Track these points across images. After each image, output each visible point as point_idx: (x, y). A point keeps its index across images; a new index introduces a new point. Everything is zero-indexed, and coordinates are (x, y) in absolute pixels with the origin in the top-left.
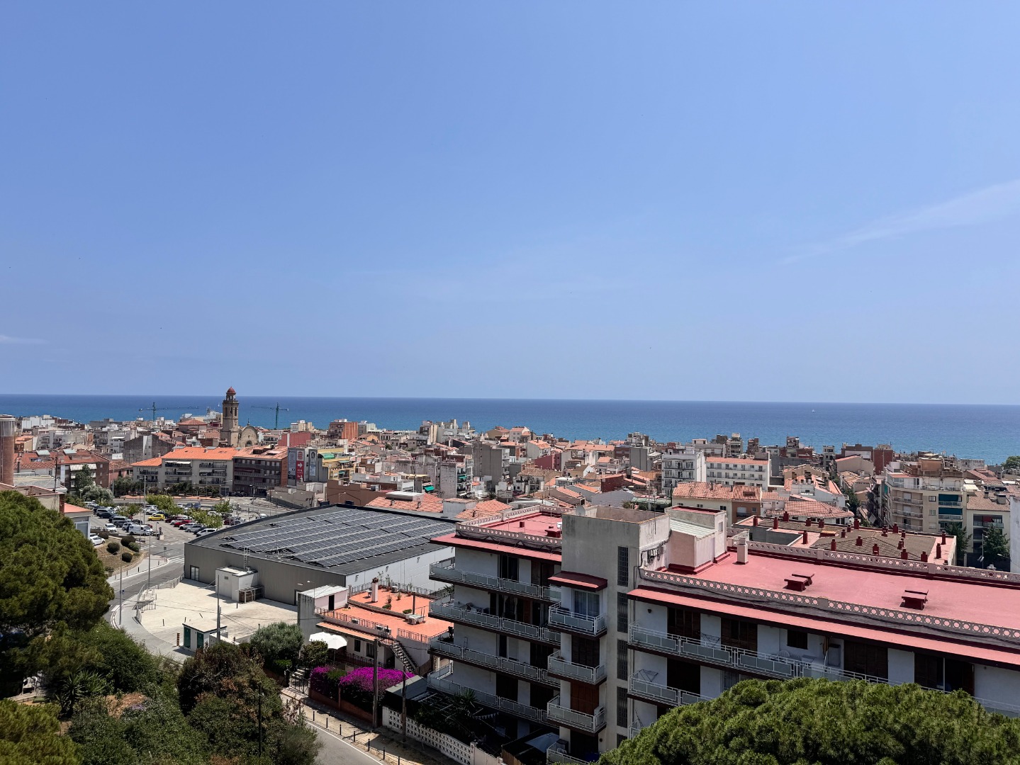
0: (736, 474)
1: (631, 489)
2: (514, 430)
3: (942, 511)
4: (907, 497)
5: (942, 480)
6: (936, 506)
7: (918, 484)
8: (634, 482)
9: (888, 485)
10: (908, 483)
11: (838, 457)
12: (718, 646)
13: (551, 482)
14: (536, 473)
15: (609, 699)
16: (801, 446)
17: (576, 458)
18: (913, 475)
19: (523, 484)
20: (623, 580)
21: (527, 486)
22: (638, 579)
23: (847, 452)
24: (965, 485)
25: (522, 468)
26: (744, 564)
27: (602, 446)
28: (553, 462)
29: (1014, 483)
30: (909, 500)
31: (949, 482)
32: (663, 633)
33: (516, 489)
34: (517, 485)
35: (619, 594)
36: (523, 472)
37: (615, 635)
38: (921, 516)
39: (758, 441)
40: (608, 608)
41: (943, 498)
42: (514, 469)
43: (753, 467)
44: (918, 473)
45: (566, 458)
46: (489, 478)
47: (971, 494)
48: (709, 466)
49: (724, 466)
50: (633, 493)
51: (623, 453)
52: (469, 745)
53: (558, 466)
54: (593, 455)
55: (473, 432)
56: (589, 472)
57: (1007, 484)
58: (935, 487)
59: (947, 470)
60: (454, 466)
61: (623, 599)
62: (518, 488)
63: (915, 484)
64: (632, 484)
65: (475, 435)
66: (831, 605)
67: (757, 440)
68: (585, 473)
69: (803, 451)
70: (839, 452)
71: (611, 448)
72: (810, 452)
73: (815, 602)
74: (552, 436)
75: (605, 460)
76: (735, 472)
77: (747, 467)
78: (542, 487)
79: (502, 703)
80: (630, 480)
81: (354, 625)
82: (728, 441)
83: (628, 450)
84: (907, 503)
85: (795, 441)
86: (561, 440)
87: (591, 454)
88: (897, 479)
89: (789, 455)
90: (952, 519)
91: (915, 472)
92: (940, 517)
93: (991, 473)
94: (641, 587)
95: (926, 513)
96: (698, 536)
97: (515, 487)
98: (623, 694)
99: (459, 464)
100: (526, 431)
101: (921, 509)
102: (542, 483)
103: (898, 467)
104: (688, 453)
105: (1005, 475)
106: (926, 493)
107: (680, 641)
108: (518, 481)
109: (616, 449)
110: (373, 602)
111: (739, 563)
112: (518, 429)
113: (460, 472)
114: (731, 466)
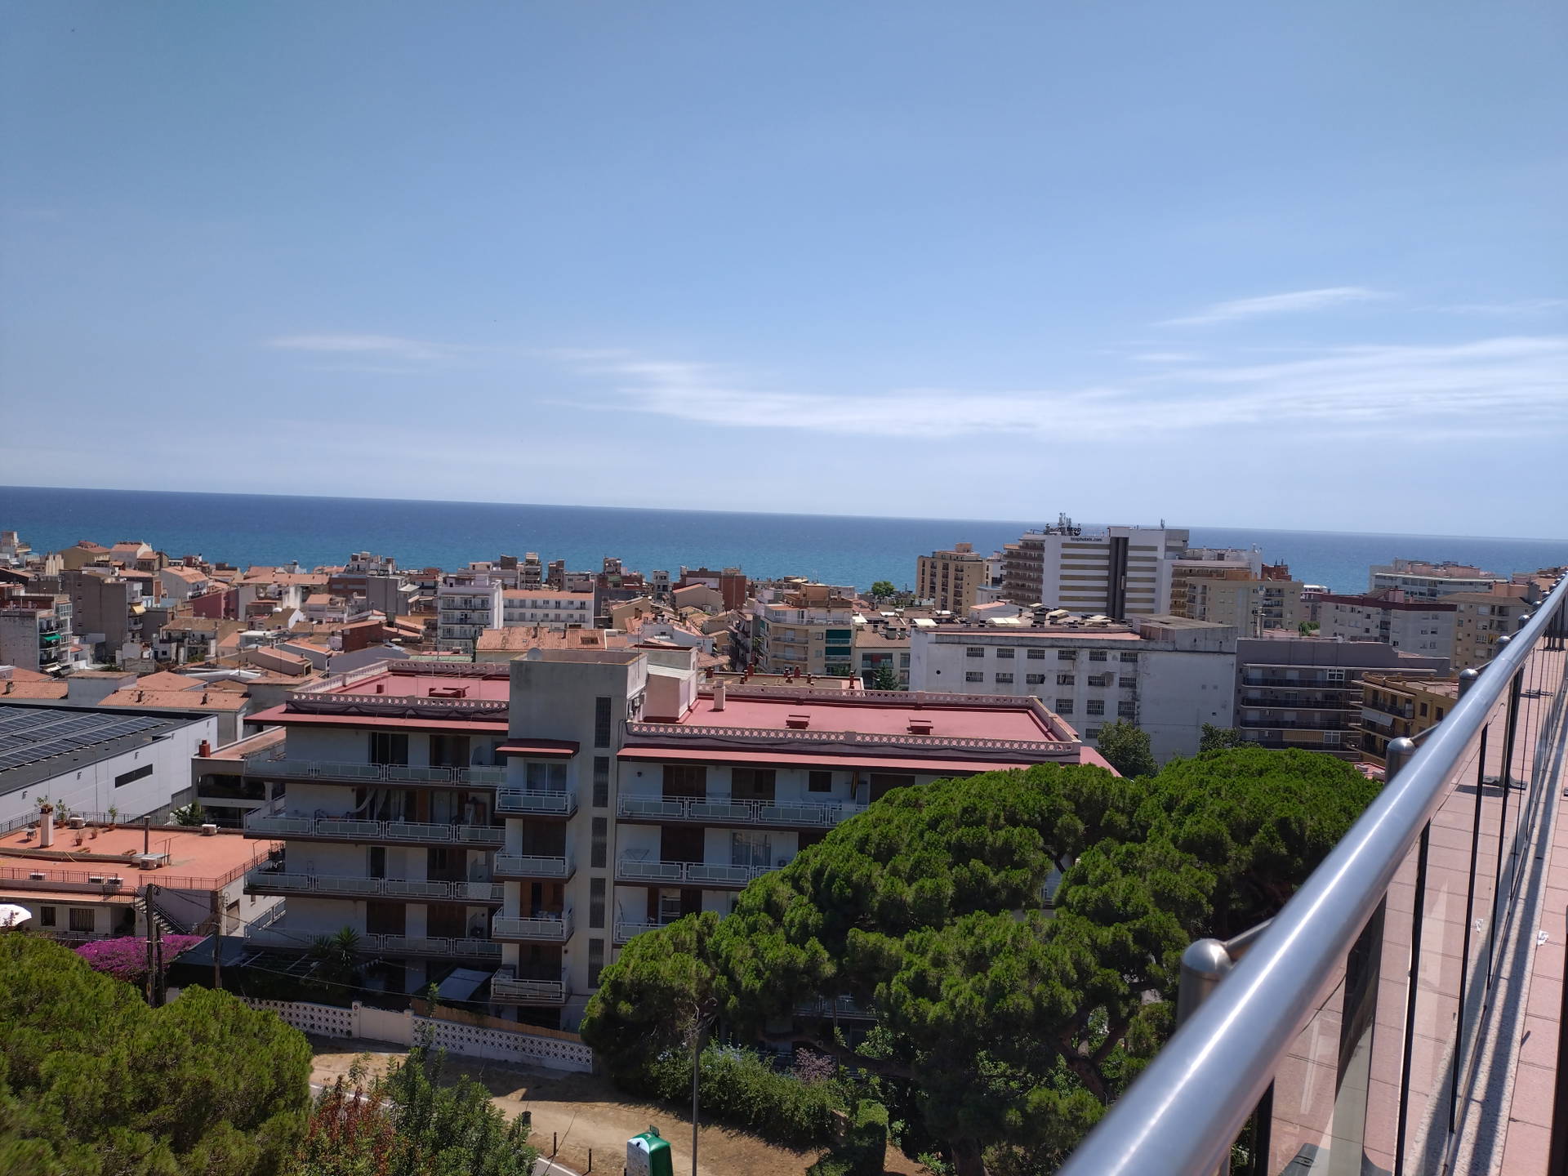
0: (547, 615)
1: (397, 643)
2: (117, 548)
3: (829, 651)
4: (790, 635)
5: (829, 611)
6: (822, 645)
7: (803, 617)
8: (401, 632)
9: (766, 620)
10: (791, 614)
11: (677, 586)
12: (728, 802)
13: (227, 641)
14: (200, 625)
15: (578, 896)
16: (624, 571)
17: (266, 598)
18: (796, 606)
19: (174, 645)
20: (603, 739)
21: (182, 651)
22: (625, 736)
23: (689, 580)
24: (854, 618)
25: (170, 616)
26: (722, 710)
27: (303, 577)
28: (223, 606)
29: (893, 614)
30: (793, 640)
31: (837, 613)
32: (657, 797)
33: (160, 656)
34: (162, 647)
35: (597, 759)
36: (170, 625)
37: (589, 812)
38: (806, 659)
39: (563, 565)
40: (580, 777)
41: (831, 634)
42: (153, 619)
43: (572, 603)
44: (803, 604)
45: (247, 599)
46: (102, 637)
47: (860, 628)
48: (507, 604)
49: (528, 603)
50: (402, 649)
51: (346, 587)
52: (350, 1007)
53: (232, 611)
54: (296, 593)
55: (27, 553)
56: (298, 621)
57: (886, 616)
58: (823, 619)
59: (834, 600)
60: (32, 616)
61: (601, 765)
62: (164, 653)
63: (799, 617)
64: (398, 636)
65: (34, 558)
66: (859, 738)
67: (560, 564)
68: (292, 623)
69: (629, 579)
70: (678, 580)
71: (324, 580)
72: (640, 580)
73: (841, 738)
74: (200, 559)
75: (319, 600)
76: (546, 611)
77: (563, 604)
78: (213, 650)
79: (385, 944)
80: (394, 630)
81: (36, 883)
82: (520, 565)
83: (363, 582)
84: (790, 644)
85: (616, 565)
86: (220, 567)
87: (292, 590)
88: (777, 613)
89: (610, 585)
90: (837, 659)
91: (799, 603)
92: (827, 659)
93: (864, 603)
94: (627, 746)
95: (811, 653)
96: (682, 678)
97: (156, 653)
98: (598, 886)
99: (43, 613)
100: (144, 550)
101: (806, 649)
102: (213, 643)
103: (772, 598)
104: (478, 583)
105: (880, 606)
106: (812, 629)
107: (686, 802)
108: (162, 641)
109: (332, 581)
110: (42, 846)
111: (715, 710)
112: (129, 548)
113: (45, 627)
114: (540, 603)
